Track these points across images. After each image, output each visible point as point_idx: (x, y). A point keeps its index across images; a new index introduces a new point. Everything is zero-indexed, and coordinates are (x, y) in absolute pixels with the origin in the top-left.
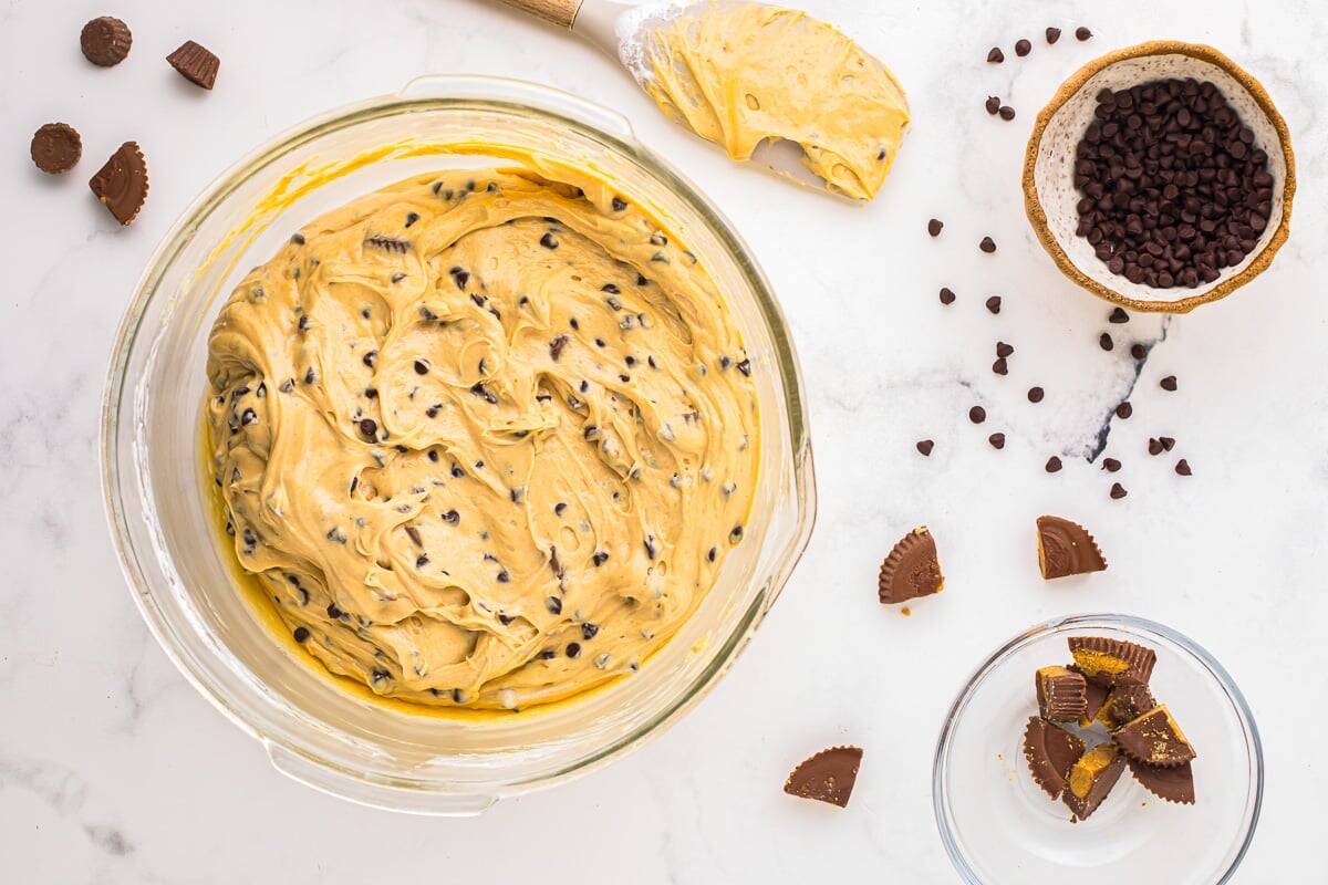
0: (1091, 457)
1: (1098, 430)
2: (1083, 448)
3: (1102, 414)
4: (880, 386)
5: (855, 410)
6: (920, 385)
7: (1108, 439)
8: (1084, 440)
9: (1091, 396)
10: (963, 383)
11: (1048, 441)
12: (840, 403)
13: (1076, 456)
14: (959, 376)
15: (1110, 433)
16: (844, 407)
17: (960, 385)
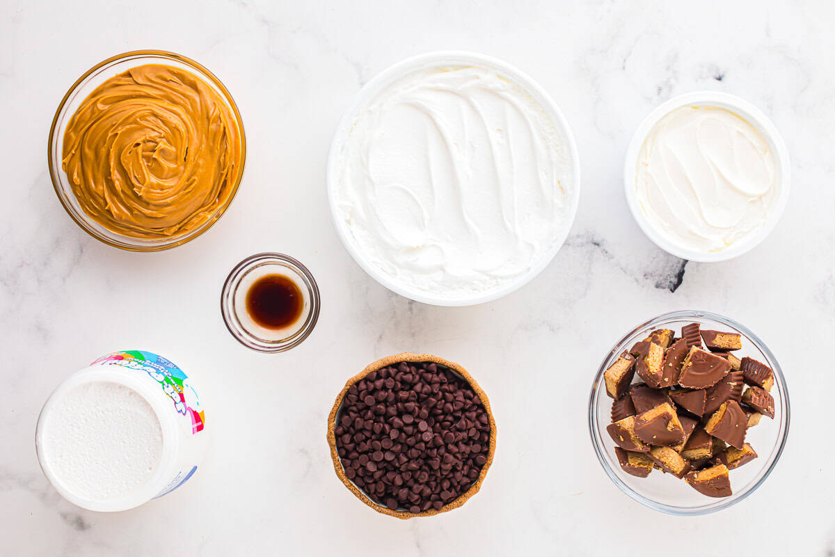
0: (673, 289)
1: (677, 272)
2: (668, 283)
6: (569, 245)
7: (684, 278)
8: (669, 278)
10: (595, 244)
11: (647, 278)
13: (664, 288)
14: (593, 239)
15: (685, 274)
17: (593, 245)
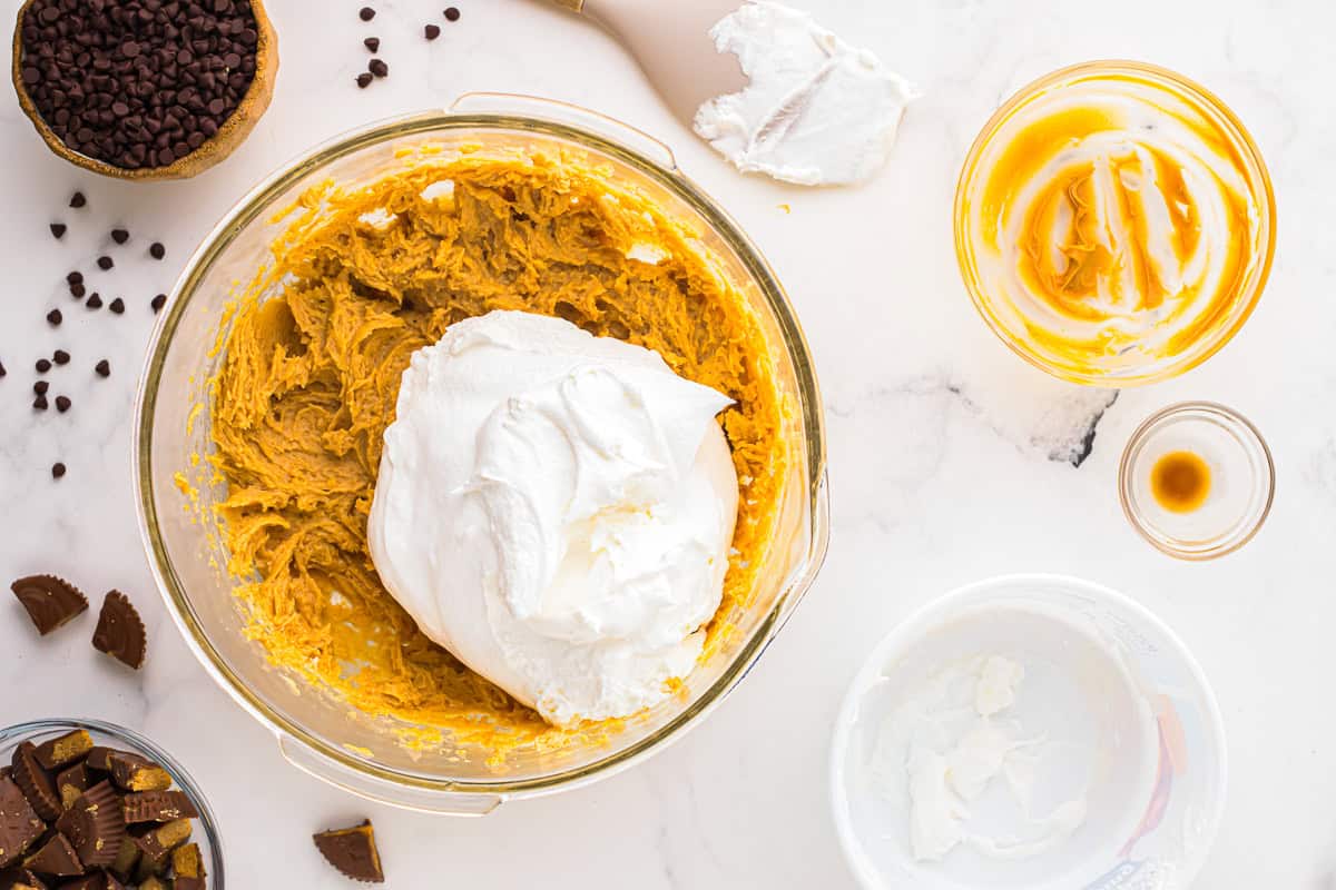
0: (1076, 462)
1: (1083, 435)
2: (1069, 453)
3: (1087, 419)
4: (871, 392)
5: (846, 416)
6: (910, 391)
7: (1094, 444)
8: (1070, 444)
9: (1076, 402)
10: (952, 390)
11: (1035, 445)
13: (1063, 461)
14: (949, 382)
15: (1096, 438)
16: (836, 413)
17: (949, 391)
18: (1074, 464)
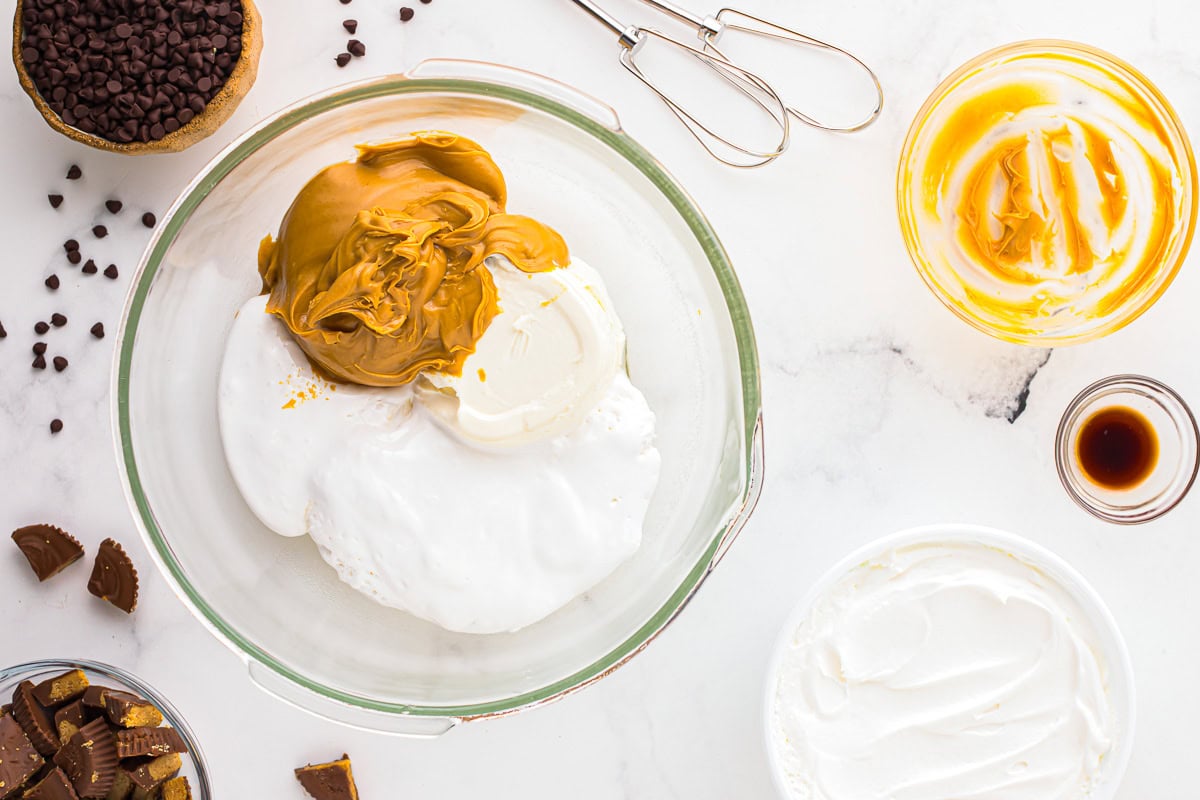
0: (1011, 418)
1: (1018, 392)
2: (1004, 409)
3: (1021, 378)
4: (819, 353)
5: (796, 375)
6: (855, 352)
7: (1028, 401)
8: (1005, 402)
9: (1012, 362)
10: (895, 350)
11: (973, 402)
12: (782, 368)
13: (998, 417)
14: (892, 344)
15: (1029, 396)
16: (786, 372)
17: (892, 352)
18: (1009, 420)
